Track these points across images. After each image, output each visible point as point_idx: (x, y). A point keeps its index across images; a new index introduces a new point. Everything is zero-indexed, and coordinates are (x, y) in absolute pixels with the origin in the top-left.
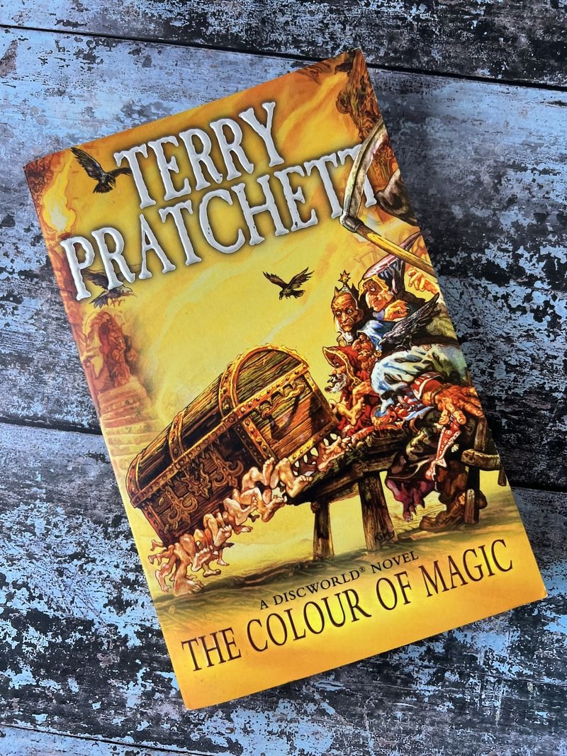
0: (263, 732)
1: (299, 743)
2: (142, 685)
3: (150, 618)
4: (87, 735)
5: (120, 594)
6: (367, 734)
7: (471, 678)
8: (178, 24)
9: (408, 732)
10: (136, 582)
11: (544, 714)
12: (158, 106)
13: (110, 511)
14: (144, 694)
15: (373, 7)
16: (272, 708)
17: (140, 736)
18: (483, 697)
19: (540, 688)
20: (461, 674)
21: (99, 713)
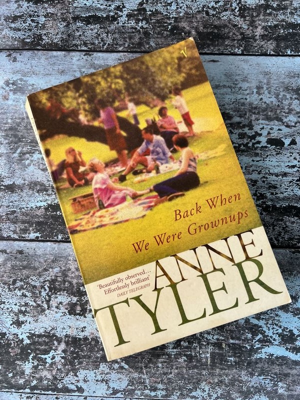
0: (93, 381)
1: (111, 385)
2: (33, 363)
3: (34, 329)
4: (7, 390)
5: (18, 318)
6: (145, 376)
7: (194, 344)
8: (28, 40)
9: (165, 374)
10: (26, 311)
11: (232, 359)
12: (21, 80)
13: (11, 277)
14: (33, 367)
15: (121, 24)
16: (97, 368)
17: (33, 388)
18: (201, 352)
19: (229, 345)
20: (189, 342)
21: (12, 378)
